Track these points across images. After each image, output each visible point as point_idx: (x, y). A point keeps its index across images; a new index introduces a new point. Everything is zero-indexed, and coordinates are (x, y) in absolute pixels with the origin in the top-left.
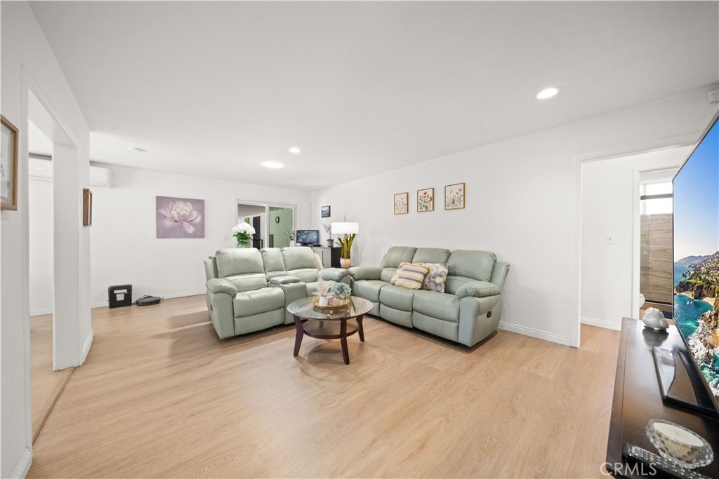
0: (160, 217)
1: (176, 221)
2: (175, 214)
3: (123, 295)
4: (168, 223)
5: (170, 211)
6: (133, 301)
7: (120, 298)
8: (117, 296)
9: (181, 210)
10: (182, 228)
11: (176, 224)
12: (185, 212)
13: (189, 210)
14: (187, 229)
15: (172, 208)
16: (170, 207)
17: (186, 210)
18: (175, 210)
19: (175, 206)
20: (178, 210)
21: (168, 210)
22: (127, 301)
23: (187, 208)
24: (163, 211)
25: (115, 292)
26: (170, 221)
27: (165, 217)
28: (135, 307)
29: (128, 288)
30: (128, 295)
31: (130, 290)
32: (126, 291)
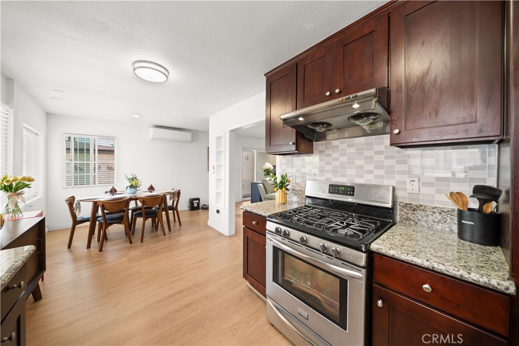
6: (201, 207)
7: (195, 205)
22: (198, 208)
25: (194, 202)
28: (200, 211)
29: (198, 199)
30: (198, 204)
31: (199, 201)
32: (197, 201)
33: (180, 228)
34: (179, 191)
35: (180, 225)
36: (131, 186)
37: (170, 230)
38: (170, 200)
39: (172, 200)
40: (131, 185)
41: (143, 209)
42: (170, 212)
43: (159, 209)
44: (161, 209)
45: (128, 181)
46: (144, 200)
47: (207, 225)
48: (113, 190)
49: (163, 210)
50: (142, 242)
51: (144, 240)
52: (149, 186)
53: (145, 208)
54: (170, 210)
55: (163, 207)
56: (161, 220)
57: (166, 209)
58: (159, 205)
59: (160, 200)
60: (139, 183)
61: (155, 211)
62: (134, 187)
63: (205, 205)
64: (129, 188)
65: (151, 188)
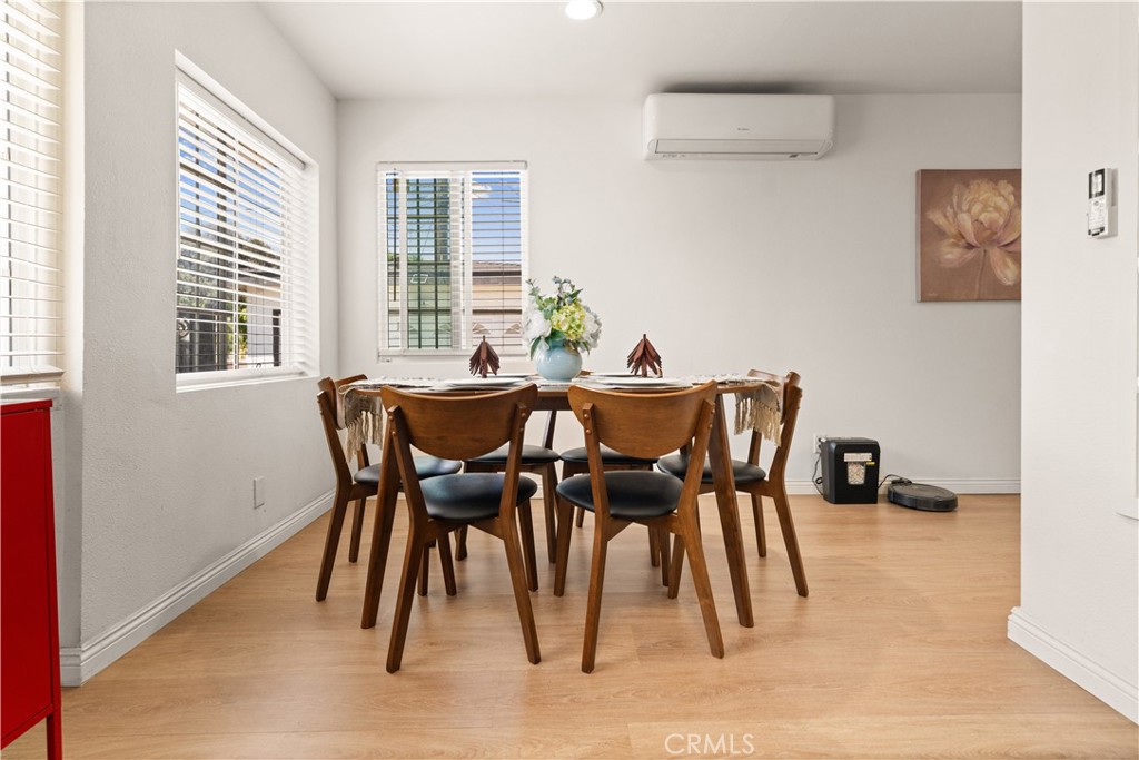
0: (928, 235)
1: (970, 246)
2: (966, 221)
3: (863, 470)
4: (951, 254)
5: (956, 214)
6: (882, 491)
7: (856, 476)
8: (850, 468)
9: (984, 209)
10: (984, 266)
11: (971, 254)
12: (995, 215)
13: (1005, 207)
14: (998, 272)
15: (959, 207)
16: (955, 201)
17: (997, 209)
18: (969, 211)
19: (968, 197)
20: (976, 208)
21: (950, 211)
22: (866, 493)
23: (999, 201)
24: (937, 217)
25: (848, 457)
26: (956, 245)
27: (942, 234)
28: (883, 510)
29: (873, 448)
30: (872, 472)
31: (876, 458)
32: (867, 457)
33: (800, 608)
34: (794, 377)
35: (802, 591)
36: (554, 339)
37: (746, 618)
38: (739, 430)
39: (748, 434)
40: (554, 333)
41: (594, 464)
42: (743, 500)
43: (681, 474)
44: (695, 477)
45: (540, 314)
46: (603, 406)
47: (1006, 641)
48: (484, 356)
49: (708, 482)
50: (588, 666)
51: (598, 659)
52: (632, 344)
53: (608, 461)
54: (741, 486)
55: (707, 463)
56: (691, 541)
57: (726, 481)
58: (685, 451)
59: (689, 418)
60: (590, 327)
61: (664, 482)
62: (565, 344)
63: (900, 482)
64: (543, 345)
65: (645, 356)
